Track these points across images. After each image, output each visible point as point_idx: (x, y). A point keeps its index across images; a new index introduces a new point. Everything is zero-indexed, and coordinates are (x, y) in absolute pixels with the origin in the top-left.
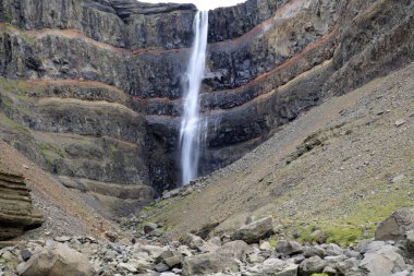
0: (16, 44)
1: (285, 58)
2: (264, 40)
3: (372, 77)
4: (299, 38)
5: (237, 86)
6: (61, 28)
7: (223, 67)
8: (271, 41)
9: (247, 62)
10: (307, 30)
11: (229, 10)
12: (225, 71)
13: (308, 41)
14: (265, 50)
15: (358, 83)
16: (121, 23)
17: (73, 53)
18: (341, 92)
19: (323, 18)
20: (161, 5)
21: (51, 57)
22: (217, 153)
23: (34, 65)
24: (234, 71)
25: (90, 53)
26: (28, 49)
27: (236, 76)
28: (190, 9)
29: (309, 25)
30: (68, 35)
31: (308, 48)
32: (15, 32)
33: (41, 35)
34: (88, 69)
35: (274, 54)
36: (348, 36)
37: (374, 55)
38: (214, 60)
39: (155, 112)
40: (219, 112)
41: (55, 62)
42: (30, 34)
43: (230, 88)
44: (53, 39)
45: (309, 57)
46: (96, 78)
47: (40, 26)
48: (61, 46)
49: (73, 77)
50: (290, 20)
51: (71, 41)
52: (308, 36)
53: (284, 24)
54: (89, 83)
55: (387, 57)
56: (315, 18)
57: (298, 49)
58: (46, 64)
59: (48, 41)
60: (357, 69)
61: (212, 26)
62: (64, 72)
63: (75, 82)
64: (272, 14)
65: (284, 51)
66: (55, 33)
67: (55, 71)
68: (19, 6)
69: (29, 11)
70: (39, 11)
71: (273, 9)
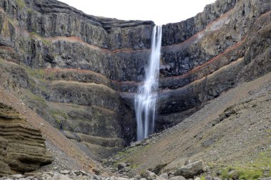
0: (39, 46)
1: (212, 57)
2: (198, 45)
4: (222, 43)
5: (180, 74)
6: (67, 36)
7: (171, 62)
8: (203, 45)
9: (187, 59)
10: (227, 38)
11: (176, 25)
12: (172, 64)
13: (227, 46)
14: (199, 50)
15: (261, 74)
16: (106, 33)
17: (74, 51)
18: (249, 79)
19: (237, 30)
20: (131, 21)
21: (60, 54)
22: (166, 118)
23: (50, 59)
24: (178, 64)
25: (85, 52)
26: (46, 49)
27: (180, 68)
28: (150, 24)
29: (228, 35)
30: (71, 40)
31: (227, 50)
32: (38, 39)
33: (54, 41)
34: (84, 62)
35: (205, 54)
36: (254, 42)
38: (165, 57)
39: (126, 91)
40: (167, 91)
41: (63, 58)
42: (47, 40)
43: (175, 75)
44: (62, 43)
45: (228, 56)
46: (89, 68)
47: (54, 34)
48: (67, 47)
49: (74, 67)
50: (215, 32)
51: (73, 45)
52: (228, 42)
53: (212, 35)
54: (84, 71)
56: (232, 31)
57: (221, 51)
58: (57, 59)
59: (59, 44)
60: (260, 64)
61: (164, 35)
62: (68, 64)
63: (75, 70)
64: (204, 28)
65: (212, 52)
66: (63, 39)
67: (63, 63)
68: (41, 22)
69: (47, 25)
70: (54, 25)
71: (204, 24)
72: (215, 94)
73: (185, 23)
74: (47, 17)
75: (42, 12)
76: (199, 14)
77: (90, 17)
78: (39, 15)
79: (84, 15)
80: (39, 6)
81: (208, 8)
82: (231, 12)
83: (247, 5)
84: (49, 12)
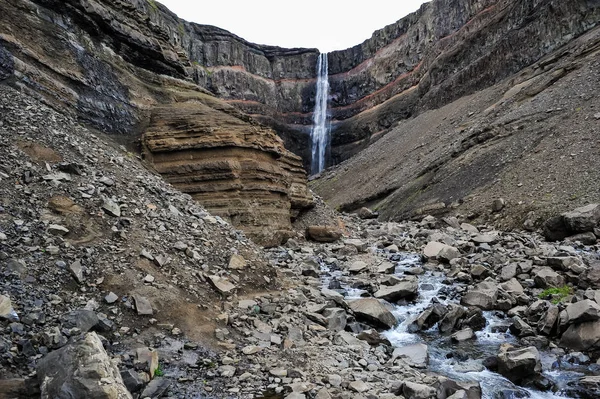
0: (201, 76)
1: (382, 85)
2: (367, 73)
3: (460, 95)
4: (393, 71)
5: (348, 104)
6: (229, 65)
7: (338, 91)
8: (373, 73)
9: (355, 89)
10: (399, 65)
11: (342, 52)
12: (339, 94)
13: (400, 73)
14: (368, 78)
15: (449, 100)
16: (268, 62)
17: (238, 81)
18: (435, 106)
19: (411, 57)
20: (295, 49)
21: (224, 84)
22: (340, 150)
23: (214, 91)
24: (345, 94)
25: (249, 82)
26: (210, 79)
27: (347, 98)
28: (315, 51)
29: (401, 62)
30: (235, 69)
31: (400, 78)
32: (201, 69)
33: (217, 70)
34: (248, 92)
35: (375, 83)
36: (434, 68)
37: (461, 80)
38: (334, 88)
39: (293, 122)
40: (336, 121)
41: (227, 88)
42: (210, 70)
43: (343, 106)
44: (225, 72)
45: (401, 83)
46: (255, 98)
47: (217, 63)
48: (231, 77)
49: (239, 98)
50: (386, 59)
51: (237, 74)
52: (400, 70)
53: (382, 63)
54: (249, 102)
55: (472, 81)
56: (405, 57)
57: (392, 79)
58: (221, 89)
59: (222, 74)
60: (448, 89)
61: (331, 63)
62: (232, 95)
63: (240, 101)
64: (372, 56)
65: (382, 80)
66: (226, 68)
67: (227, 94)
68: (203, 52)
69: (209, 54)
70: (216, 53)
71: (373, 51)
72: (386, 124)
73: (351, 50)
74: (208, 46)
75: (203, 40)
76: (367, 41)
77: (252, 46)
78: (201, 44)
79: (247, 44)
80: (200, 34)
81: (377, 34)
82: (403, 37)
83: (421, 29)
84: (210, 40)
